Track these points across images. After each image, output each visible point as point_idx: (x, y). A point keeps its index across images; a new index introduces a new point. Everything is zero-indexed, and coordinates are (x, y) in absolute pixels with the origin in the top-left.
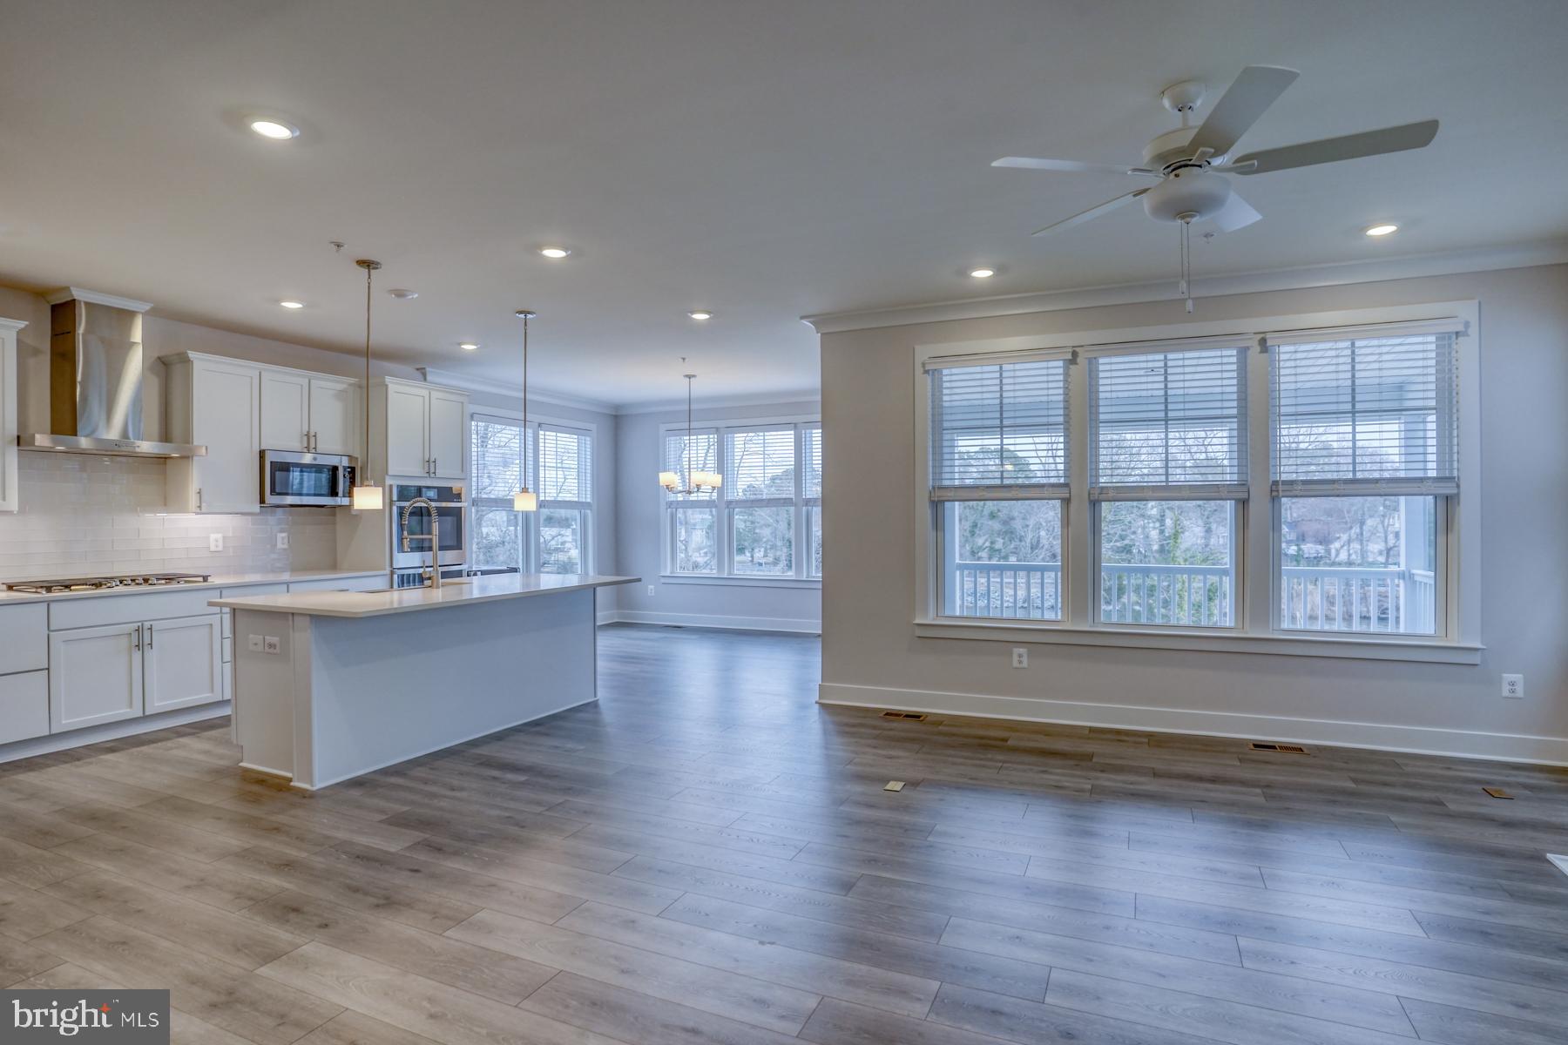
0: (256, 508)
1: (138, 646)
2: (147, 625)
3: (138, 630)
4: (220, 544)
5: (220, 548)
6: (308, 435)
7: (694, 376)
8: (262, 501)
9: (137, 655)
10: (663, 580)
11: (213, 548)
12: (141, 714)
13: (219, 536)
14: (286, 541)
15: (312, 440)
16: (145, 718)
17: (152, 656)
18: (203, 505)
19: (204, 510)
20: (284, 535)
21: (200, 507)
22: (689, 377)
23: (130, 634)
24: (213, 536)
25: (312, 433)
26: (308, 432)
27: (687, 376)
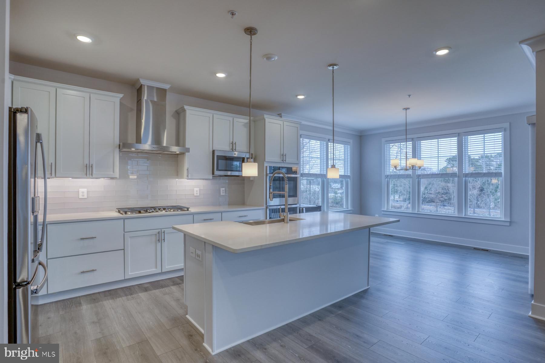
0: (211, 177)
1: (159, 240)
2: (163, 230)
3: (159, 233)
4: (198, 192)
5: (198, 195)
6: (232, 143)
7: (409, 108)
8: (213, 173)
9: (159, 245)
10: (383, 213)
11: (195, 195)
12: (160, 272)
13: (198, 189)
14: (224, 191)
15: (234, 145)
16: (162, 273)
17: (165, 245)
18: (189, 175)
19: (189, 177)
20: (224, 189)
21: (188, 176)
22: (406, 109)
23: (156, 234)
24: (195, 189)
25: (234, 143)
26: (233, 142)
27: (405, 109)
